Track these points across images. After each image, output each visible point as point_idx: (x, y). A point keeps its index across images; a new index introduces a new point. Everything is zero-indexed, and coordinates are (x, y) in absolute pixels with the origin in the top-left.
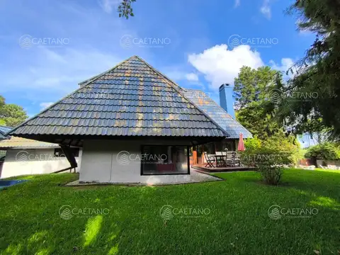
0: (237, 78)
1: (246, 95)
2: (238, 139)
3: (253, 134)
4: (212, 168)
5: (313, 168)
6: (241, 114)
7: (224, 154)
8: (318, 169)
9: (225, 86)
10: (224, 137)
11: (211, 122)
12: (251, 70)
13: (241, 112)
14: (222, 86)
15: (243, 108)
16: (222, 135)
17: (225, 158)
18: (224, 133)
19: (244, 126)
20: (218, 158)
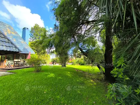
0: (33, 27)
1: (35, 36)
2: (28, 54)
3: (35, 52)
4: (10, 68)
5: (53, 65)
6: (32, 44)
7: (19, 60)
8: (54, 65)
9: (26, 29)
10: (18, 52)
11: (12, 43)
12: (39, 27)
13: (32, 42)
14: (25, 28)
15: (33, 41)
16: (18, 51)
17: (19, 62)
18: (19, 50)
19: (33, 49)
20: (15, 63)
